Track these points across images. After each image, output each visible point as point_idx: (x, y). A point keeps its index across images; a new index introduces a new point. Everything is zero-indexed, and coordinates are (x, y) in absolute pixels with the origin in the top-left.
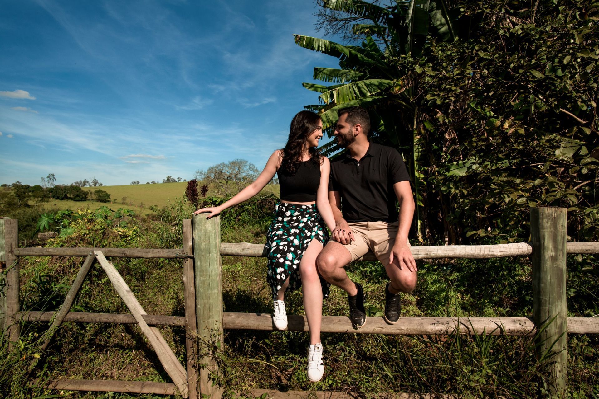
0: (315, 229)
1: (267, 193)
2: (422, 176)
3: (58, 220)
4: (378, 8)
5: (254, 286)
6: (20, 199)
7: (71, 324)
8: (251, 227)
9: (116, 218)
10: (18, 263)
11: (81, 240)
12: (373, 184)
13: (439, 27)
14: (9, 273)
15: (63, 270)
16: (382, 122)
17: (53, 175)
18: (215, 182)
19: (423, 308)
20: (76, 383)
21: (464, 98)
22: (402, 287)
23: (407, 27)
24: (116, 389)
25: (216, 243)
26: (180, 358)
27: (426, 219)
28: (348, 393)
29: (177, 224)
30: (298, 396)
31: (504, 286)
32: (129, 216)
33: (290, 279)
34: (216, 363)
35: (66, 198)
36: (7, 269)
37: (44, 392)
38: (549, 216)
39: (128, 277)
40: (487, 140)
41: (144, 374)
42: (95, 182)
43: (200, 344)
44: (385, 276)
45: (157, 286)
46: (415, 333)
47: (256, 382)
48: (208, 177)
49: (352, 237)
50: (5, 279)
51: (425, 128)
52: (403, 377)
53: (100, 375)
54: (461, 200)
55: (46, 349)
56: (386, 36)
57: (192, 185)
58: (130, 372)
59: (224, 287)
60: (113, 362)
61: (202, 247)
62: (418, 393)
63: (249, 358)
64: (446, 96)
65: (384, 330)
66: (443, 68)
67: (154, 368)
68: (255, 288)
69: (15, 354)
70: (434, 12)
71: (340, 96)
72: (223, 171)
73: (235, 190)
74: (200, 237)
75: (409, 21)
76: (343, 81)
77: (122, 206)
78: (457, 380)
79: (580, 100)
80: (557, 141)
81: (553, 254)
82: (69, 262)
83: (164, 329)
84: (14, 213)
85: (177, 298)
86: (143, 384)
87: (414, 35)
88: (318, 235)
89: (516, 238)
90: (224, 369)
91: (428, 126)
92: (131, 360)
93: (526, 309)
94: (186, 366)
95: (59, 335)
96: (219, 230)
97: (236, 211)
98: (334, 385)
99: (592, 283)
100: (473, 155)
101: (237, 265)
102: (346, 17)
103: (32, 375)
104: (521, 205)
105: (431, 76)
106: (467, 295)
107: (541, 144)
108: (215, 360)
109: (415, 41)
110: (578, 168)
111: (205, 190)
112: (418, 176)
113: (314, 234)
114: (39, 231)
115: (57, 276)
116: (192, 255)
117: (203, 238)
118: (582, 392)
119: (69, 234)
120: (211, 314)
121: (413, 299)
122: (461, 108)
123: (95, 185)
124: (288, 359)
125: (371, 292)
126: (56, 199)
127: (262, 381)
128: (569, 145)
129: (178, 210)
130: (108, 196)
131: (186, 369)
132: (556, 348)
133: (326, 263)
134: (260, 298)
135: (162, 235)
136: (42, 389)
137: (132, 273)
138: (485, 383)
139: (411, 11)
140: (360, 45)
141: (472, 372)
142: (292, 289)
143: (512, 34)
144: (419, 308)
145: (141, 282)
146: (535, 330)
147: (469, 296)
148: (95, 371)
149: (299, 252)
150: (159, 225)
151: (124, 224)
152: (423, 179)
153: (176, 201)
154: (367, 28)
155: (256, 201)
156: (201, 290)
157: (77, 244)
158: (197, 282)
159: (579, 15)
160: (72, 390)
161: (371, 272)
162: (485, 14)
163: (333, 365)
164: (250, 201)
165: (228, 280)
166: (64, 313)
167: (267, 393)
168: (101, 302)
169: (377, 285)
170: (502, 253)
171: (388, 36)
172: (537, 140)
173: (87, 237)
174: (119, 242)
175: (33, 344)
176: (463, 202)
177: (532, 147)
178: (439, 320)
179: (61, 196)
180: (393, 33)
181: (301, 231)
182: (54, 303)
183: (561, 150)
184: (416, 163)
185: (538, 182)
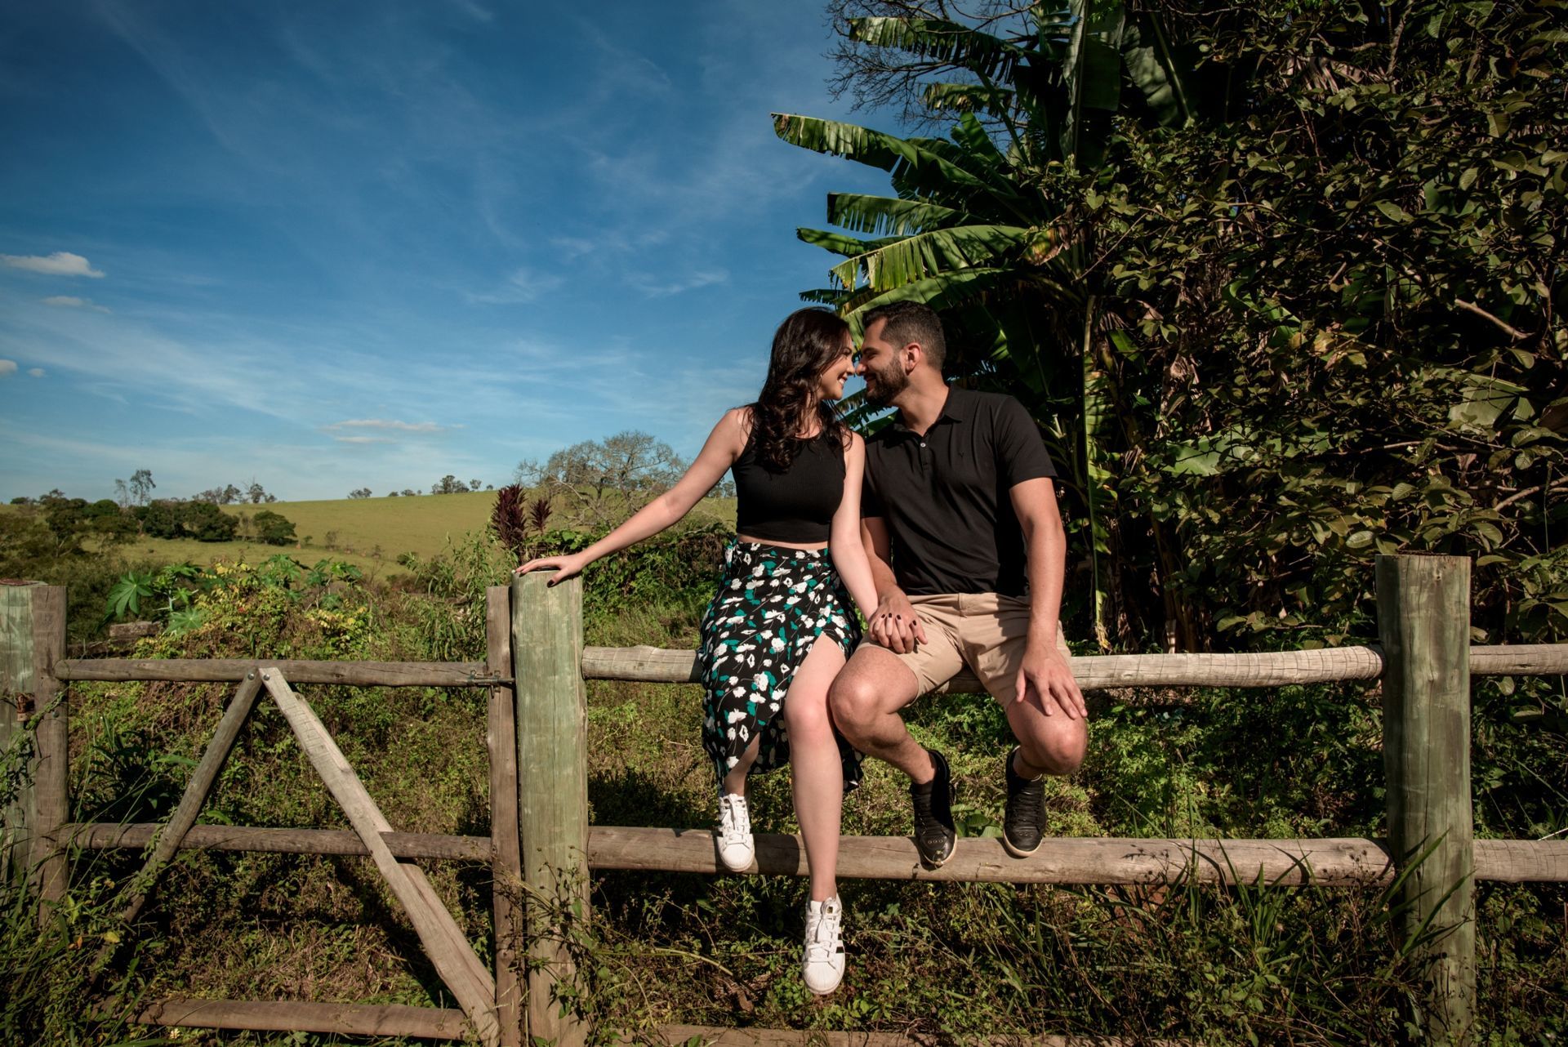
0: (827, 611)
1: (704, 519)
2: (1106, 475)
3: (163, 589)
4: (991, 39)
5: (668, 761)
6: (61, 537)
7: (197, 859)
8: (661, 608)
9: (313, 585)
10: (65, 698)
11: (224, 641)
12: (963, 491)
13: (1148, 90)
14: (43, 724)
15: (176, 720)
16: (1002, 334)
17: (148, 474)
18: (570, 491)
19: (1108, 818)
20: (211, 1008)
21: (1213, 274)
22: (1049, 762)
23: (1065, 88)
24: (314, 1025)
25: (572, 647)
26: (478, 946)
27: (1117, 588)
28: (909, 1036)
29: (470, 602)
30: (782, 1045)
31: (1320, 763)
32: (345, 579)
33: (761, 741)
34: (570, 956)
35: (180, 533)
36: (38, 715)
37: (128, 1032)
38: (1423, 578)
39: (345, 737)
40: (1274, 381)
41: (384, 987)
42: (257, 493)
43: (529, 907)
44: (1007, 736)
45: (416, 761)
46: (1081, 879)
47: (674, 1008)
48: (549, 479)
49: (920, 634)
50: (33, 738)
51: (1113, 350)
52: (1054, 996)
53: (272, 988)
54: (1204, 538)
55: (135, 920)
56: (1011, 113)
57: (510, 498)
58: (347, 982)
59: (591, 765)
60: (304, 956)
61: (535, 658)
62: (1091, 1036)
63: (657, 945)
64: (1164, 269)
65: (1002, 873)
66: (1157, 197)
67: (409, 971)
68: (673, 766)
69: (57, 934)
70: (1135, 51)
71: (885, 270)
72: (590, 463)
73: (620, 512)
74: (530, 632)
75: (1072, 73)
76: (901, 229)
77: (326, 556)
78: (1188, 1001)
79: (1508, 279)
80: (1452, 385)
81: (1436, 675)
82: (193, 698)
83: (435, 873)
84: (45, 571)
85: (470, 792)
86: (382, 1011)
87: (1083, 111)
88: (834, 625)
89: (1345, 635)
90: (592, 972)
91: (1121, 344)
92: (350, 953)
93: (1376, 820)
94: (494, 964)
95: (165, 888)
96: (580, 613)
97: (623, 567)
98: (874, 1017)
99: (1552, 754)
100: (1234, 420)
101: (625, 707)
102: (909, 62)
103: (98, 987)
104: (1359, 552)
105: (1125, 218)
106: (1223, 785)
107: (1412, 392)
108: (569, 948)
109: (1087, 125)
110: (1507, 453)
111: (541, 512)
112: (1095, 476)
113: (821, 623)
114: (112, 618)
115: (162, 733)
116: (510, 679)
117: (537, 634)
118: (1511, 1032)
119: (192, 626)
120: (557, 830)
121: (1083, 796)
122: (1207, 298)
123: (256, 501)
124: (756, 949)
125: (972, 775)
126: (155, 536)
127: (690, 1005)
128: (1486, 394)
129: (472, 564)
130: (290, 528)
131: (494, 974)
132: (1445, 917)
133: (853, 703)
134: (686, 792)
135: (432, 627)
136: (125, 1024)
137: (354, 726)
138: (1261, 1008)
139: (1075, 50)
140: (948, 136)
141: (1227, 981)
142: (765, 767)
143: (1332, 110)
144: (1099, 819)
145: (377, 752)
146: (1391, 872)
147: (1227, 787)
148: (257, 978)
149: (785, 668)
150: (423, 603)
151: (331, 601)
152: (1107, 482)
153: (468, 540)
154: (961, 93)
155: (675, 541)
156: (534, 768)
157: (212, 652)
158: (524, 747)
159: (1496, 64)
160: (201, 1028)
161: (972, 727)
162: (1262, 57)
163: (872, 964)
164: (658, 541)
165: (600, 748)
166: (182, 827)
167: (700, 1036)
168: (273, 801)
169: (988, 759)
170: (1305, 674)
171: (1017, 112)
172: (1402, 381)
173: (238, 634)
174: (320, 646)
175: (103, 908)
176: (1208, 542)
177: (1388, 399)
178: (1146, 847)
179: (167, 529)
180: (1028, 106)
181: (792, 616)
182: (154, 803)
183: (1464, 407)
184: (1090, 443)
185: (1401, 490)
